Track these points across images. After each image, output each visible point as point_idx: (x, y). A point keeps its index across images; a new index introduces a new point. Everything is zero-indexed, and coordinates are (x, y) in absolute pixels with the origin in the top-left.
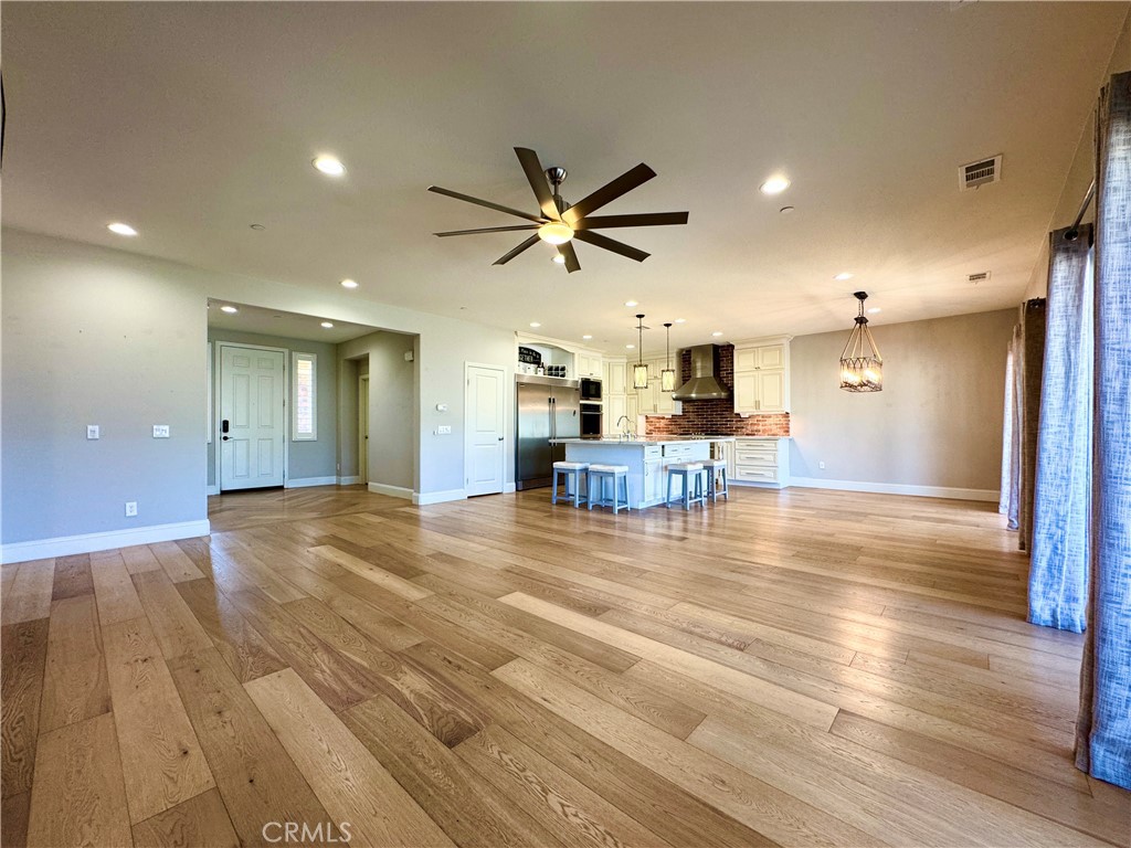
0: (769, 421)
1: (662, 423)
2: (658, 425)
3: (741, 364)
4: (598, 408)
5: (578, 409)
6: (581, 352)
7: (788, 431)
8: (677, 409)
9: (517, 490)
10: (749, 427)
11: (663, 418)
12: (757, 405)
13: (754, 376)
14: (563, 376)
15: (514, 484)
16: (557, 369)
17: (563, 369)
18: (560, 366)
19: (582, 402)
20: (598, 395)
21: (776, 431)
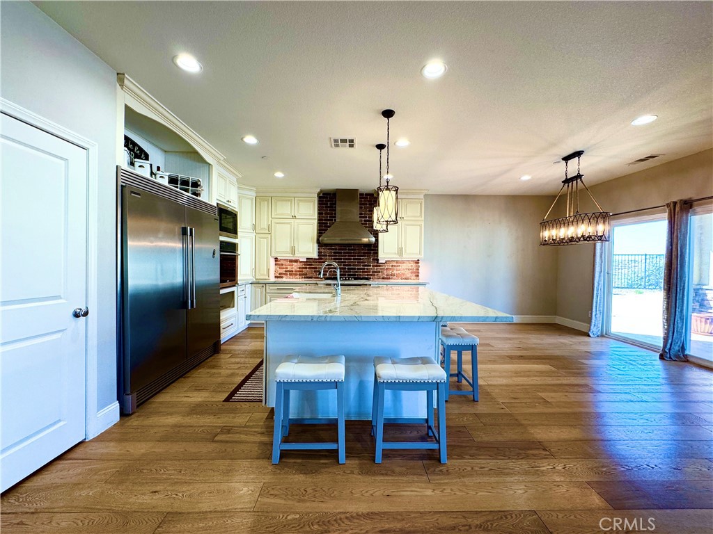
0: (403, 266)
1: (295, 266)
2: (289, 268)
4: (233, 247)
5: (217, 248)
7: (418, 276)
8: (311, 251)
10: (385, 272)
11: (296, 261)
12: (400, 251)
14: (196, 194)
15: (116, 405)
16: (185, 181)
17: (196, 184)
19: (222, 238)
20: (234, 231)
21: (408, 276)
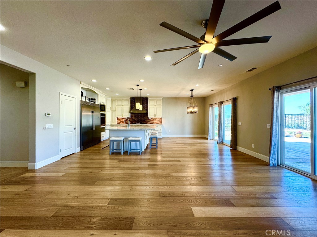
0: (157, 120)
1: (124, 120)
2: (122, 121)
3: (150, 103)
4: (104, 115)
5: (100, 115)
6: (101, 94)
7: (161, 123)
8: (129, 115)
9: (81, 150)
10: (151, 121)
11: (124, 118)
12: (155, 115)
13: (154, 107)
14: (94, 102)
15: (80, 148)
16: (92, 99)
17: (94, 99)
18: (93, 98)
19: (101, 113)
20: (104, 110)
21: (158, 123)
